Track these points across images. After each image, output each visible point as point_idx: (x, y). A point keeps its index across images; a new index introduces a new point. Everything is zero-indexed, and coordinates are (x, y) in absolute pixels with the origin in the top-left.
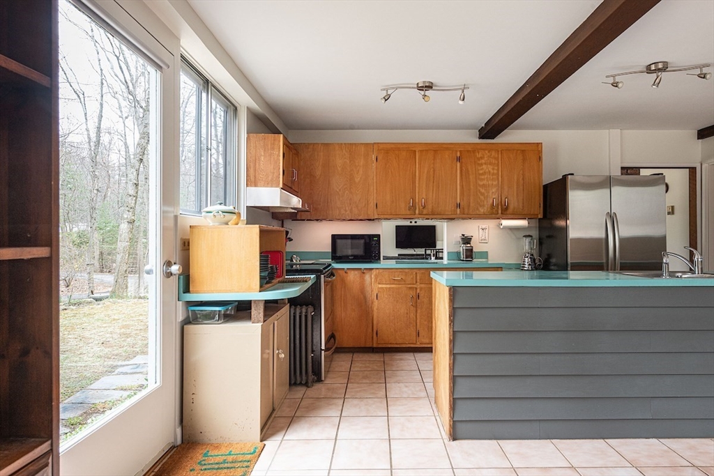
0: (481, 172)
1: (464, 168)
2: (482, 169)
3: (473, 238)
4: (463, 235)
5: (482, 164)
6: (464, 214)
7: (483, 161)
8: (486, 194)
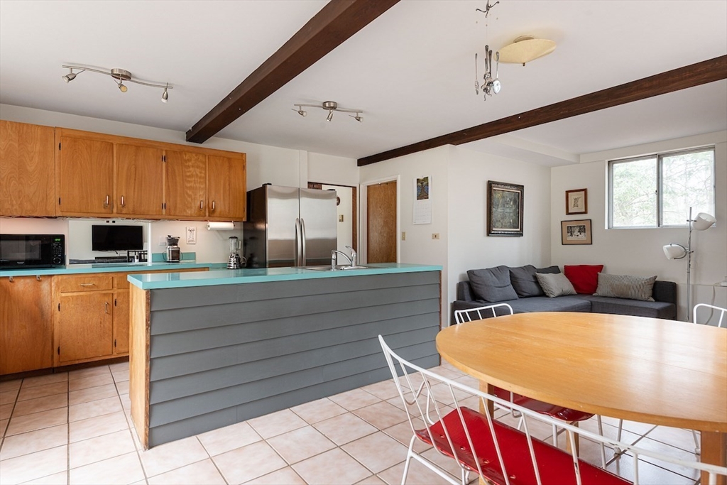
0: (188, 174)
1: (170, 169)
2: (190, 171)
3: (180, 239)
4: (170, 236)
5: (189, 167)
6: (170, 215)
7: (190, 164)
8: (193, 197)
